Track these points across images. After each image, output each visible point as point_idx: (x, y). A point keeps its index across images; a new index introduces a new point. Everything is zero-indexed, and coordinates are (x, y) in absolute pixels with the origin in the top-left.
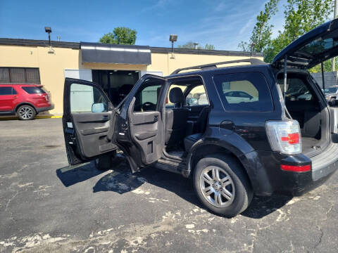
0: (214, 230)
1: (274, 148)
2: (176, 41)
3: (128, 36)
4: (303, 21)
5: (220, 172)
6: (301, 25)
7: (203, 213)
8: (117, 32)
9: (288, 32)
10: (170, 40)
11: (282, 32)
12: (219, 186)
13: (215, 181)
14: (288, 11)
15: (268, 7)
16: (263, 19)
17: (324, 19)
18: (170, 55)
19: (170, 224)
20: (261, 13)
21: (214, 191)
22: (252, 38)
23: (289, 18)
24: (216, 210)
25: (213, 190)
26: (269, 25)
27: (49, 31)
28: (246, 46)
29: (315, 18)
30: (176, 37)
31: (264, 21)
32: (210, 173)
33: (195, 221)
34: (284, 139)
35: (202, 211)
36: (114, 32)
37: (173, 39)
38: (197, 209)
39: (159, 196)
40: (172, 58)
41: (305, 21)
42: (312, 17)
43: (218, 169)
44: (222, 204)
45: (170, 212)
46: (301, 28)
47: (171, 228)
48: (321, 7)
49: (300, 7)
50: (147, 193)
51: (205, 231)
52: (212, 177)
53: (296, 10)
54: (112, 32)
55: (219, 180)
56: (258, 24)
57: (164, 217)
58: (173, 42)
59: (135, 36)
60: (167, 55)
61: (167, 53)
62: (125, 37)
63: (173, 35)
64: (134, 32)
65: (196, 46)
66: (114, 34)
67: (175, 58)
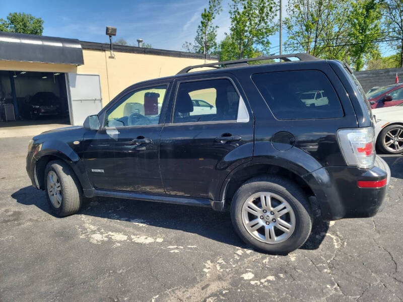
0: (281, 275)
1: (349, 162)
2: (115, 35)
3: (31, 26)
4: (248, 24)
5: (273, 199)
6: (246, 28)
7: (251, 255)
8: (13, 19)
9: (234, 34)
10: (107, 34)
11: (229, 34)
12: (271, 217)
13: (265, 211)
14: (233, 10)
15: (212, 4)
16: (207, 17)
17: (269, 23)
18: (108, 53)
19: (220, 278)
20: (205, 10)
21: (264, 224)
22: (197, 39)
23: (235, 19)
24: (268, 247)
25: (261, 223)
26: (214, 26)
28: (191, 48)
29: (260, 21)
30: (114, 30)
31: (208, 20)
32: (257, 202)
33: (248, 267)
34: (360, 150)
35: (249, 252)
36: (9, 18)
37: (111, 33)
38: (240, 251)
39: (178, 242)
40: (111, 57)
41: (250, 24)
42: (257, 20)
43: (269, 195)
44: (276, 238)
45: (209, 262)
46: (246, 31)
47: (225, 284)
48: (265, 10)
49: (245, 8)
50: (160, 240)
51: (271, 278)
52: (260, 206)
53: (241, 10)
54: (5, 19)
55: (272, 209)
56: (202, 23)
57: (206, 270)
58: (110, 37)
59: (41, 26)
60: (104, 53)
61: (104, 51)
62: (25, 26)
63: (110, 27)
64: (39, 21)
65: (141, 44)
66: (8, 22)
67: (116, 57)
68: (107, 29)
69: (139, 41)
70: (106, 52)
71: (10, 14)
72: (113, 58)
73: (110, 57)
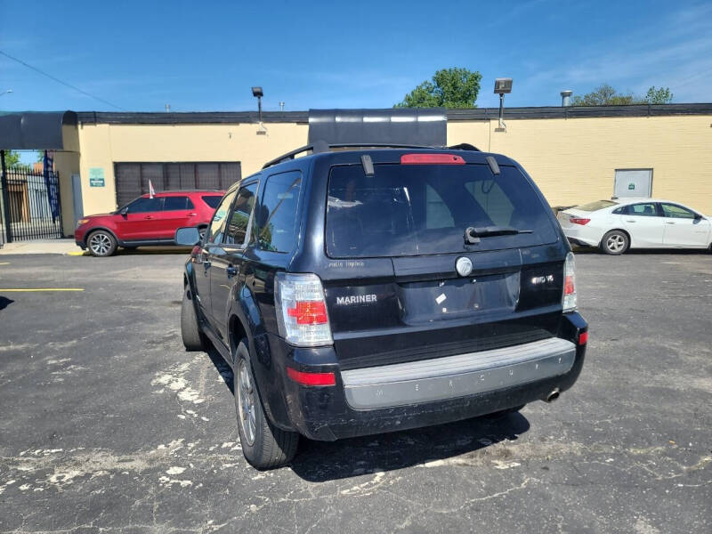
0: (199, 486)
2: (509, 91)
8: (440, 79)
10: (496, 91)
18: (494, 124)
27: (258, 94)
30: (509, 83)
36: (434, 79)
37: (502, 89)
40: (500, 130)
51: (187, 483)
54: (430, 80)
58: (501, 95)
59: (476, 84)
60: (487, 124)
61: (489, 119)
62: (455, 88)
63: (501, 79)
64: (476, 77)
65: (567, 99)
66: (434, 84)
67: (507, 129)
68: (497, 84)
69: (564, 95)
70: (492, 122)
71: (437, 73)
72: (502, 130)
73: (497, 130)
